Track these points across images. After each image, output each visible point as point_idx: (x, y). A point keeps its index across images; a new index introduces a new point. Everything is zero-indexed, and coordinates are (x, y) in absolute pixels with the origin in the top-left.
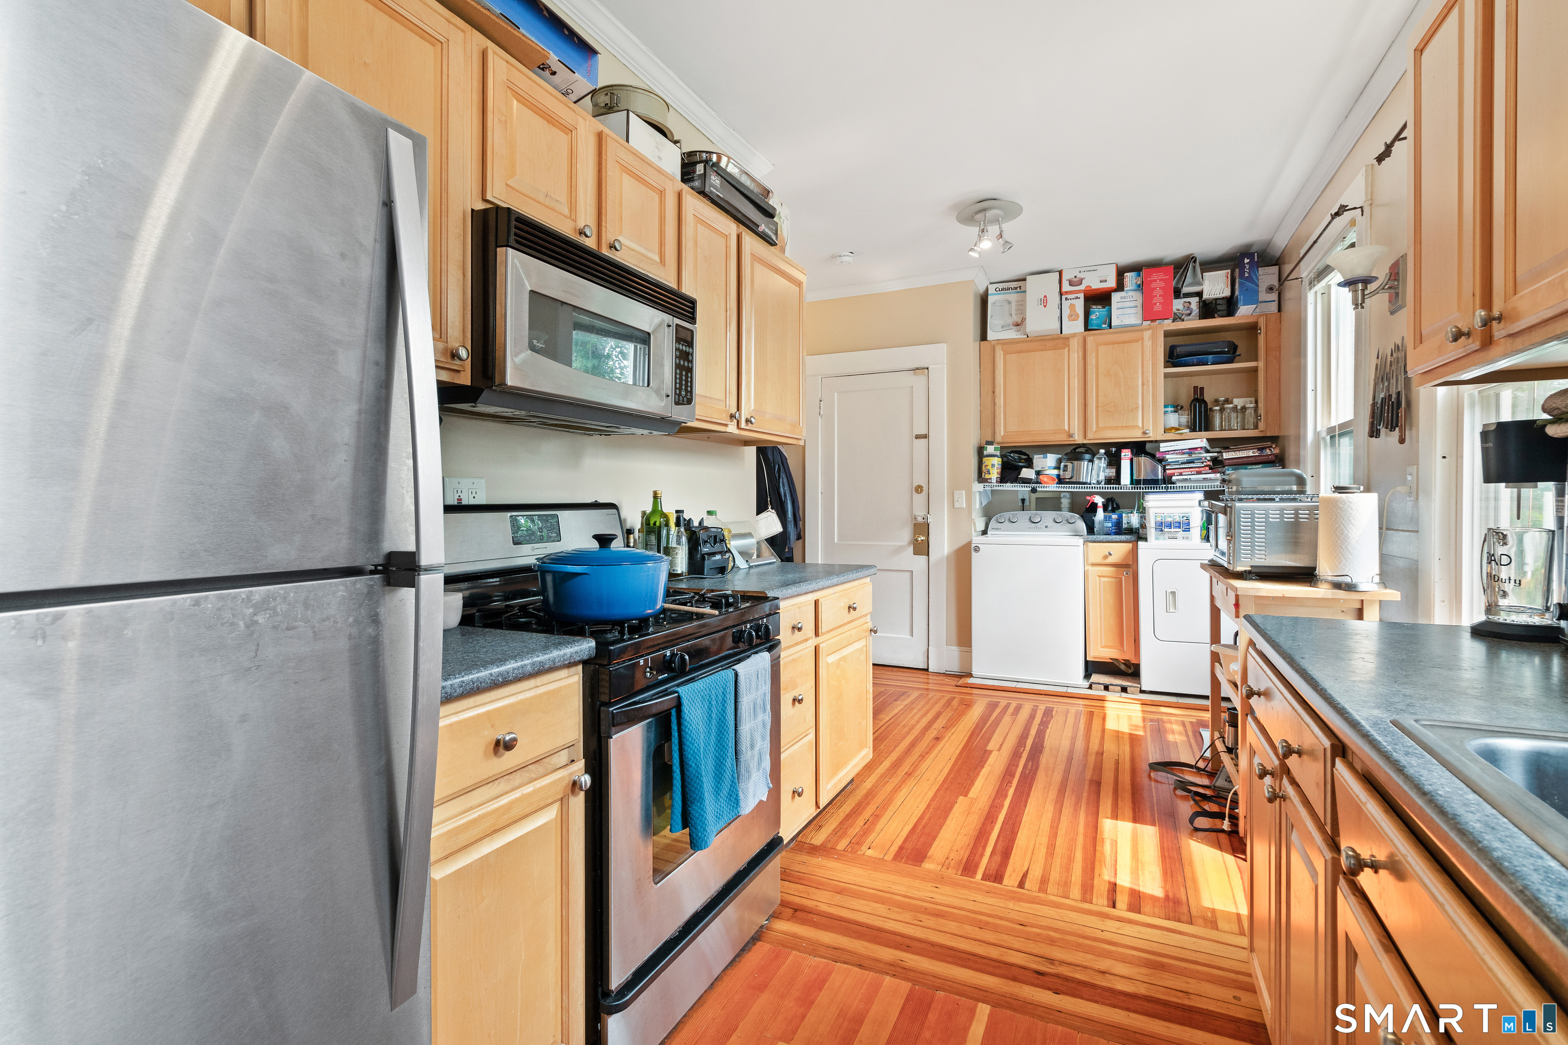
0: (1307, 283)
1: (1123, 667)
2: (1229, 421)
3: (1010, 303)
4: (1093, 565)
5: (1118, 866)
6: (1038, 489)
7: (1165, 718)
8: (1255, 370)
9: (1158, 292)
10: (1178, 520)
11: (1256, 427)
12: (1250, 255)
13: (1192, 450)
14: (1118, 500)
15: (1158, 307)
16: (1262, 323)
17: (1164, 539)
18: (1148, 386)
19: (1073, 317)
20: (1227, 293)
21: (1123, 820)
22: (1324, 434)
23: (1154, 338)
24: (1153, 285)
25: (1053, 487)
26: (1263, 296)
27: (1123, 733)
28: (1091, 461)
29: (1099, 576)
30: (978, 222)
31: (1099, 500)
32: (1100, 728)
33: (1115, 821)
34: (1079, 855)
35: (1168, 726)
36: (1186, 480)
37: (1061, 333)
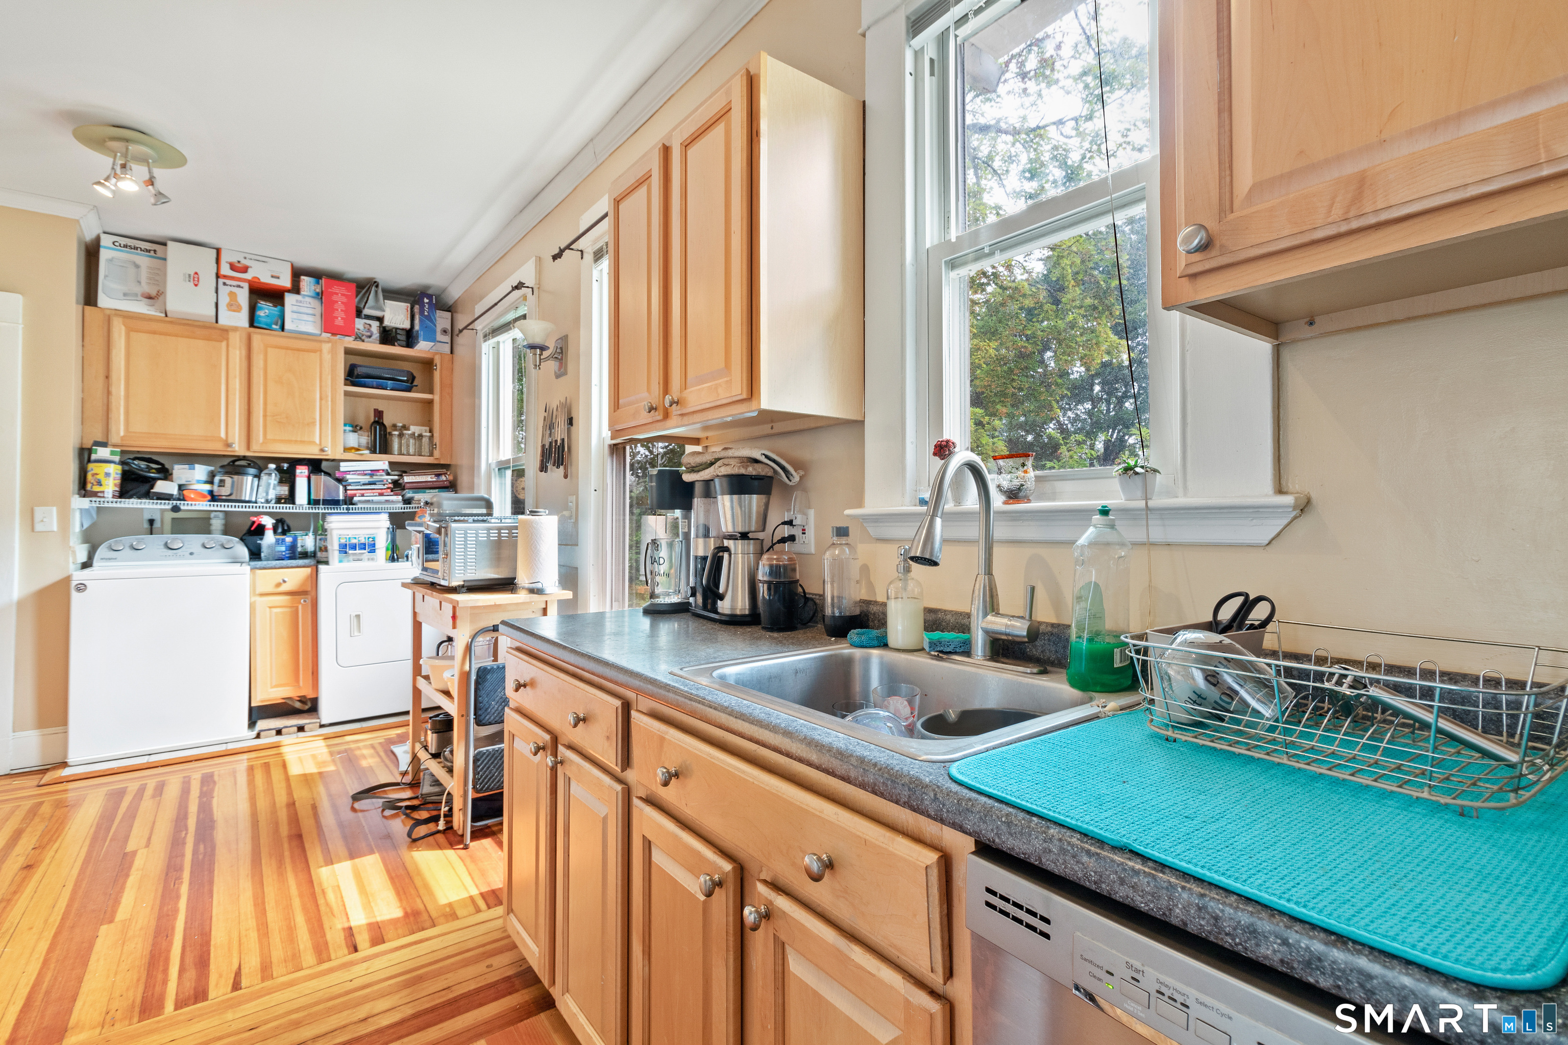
0: (482, 336)
1: (298, 705)
2: (408, 446)
3: (137, 266)
4: (262, 595)
5: (348, 910)
6: (182, 507)
7: (353, 746)
8: (430, 403)
9: (340, 307)
10: (363, 541)
11: (431, 455)
12: (430, 297)
13: (374, 472)
14: (288, 521)
15: (339, 322)
16: (437, 360)
17: (349, 561)
18: (327, 401)
19: (233, 306)
20: (407, 325)
21: (339, 861)
22: (493, 466)
23: (333, 352)
24: (335, 298)
25: (204, 505)
26: (440, 337)
27: (311, 774)
28: (258, 476)
29: (270, 607)
30: (113, 151)
31: (268, 522)
32: (282, 777)
33: (330, 867)
34: (300, 920)
35: (358, 753)
36: (368, 501)
37: (217, 322)
